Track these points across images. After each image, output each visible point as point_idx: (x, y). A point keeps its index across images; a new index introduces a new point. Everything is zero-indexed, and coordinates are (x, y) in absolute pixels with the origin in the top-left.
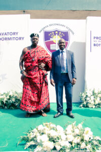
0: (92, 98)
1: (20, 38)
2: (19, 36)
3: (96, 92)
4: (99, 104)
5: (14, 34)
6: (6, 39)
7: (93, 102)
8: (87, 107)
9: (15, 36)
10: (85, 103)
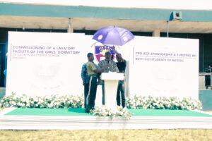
0: (134, 101)
1: (77, 52)
2: (76, 50)
3: (137, 96)
4: (139, 106)
5: (72, 48)
6: (65, 52)
7: (134, 105)
8: (130, 108)
9: (73, 50)
10: (128, 105)
